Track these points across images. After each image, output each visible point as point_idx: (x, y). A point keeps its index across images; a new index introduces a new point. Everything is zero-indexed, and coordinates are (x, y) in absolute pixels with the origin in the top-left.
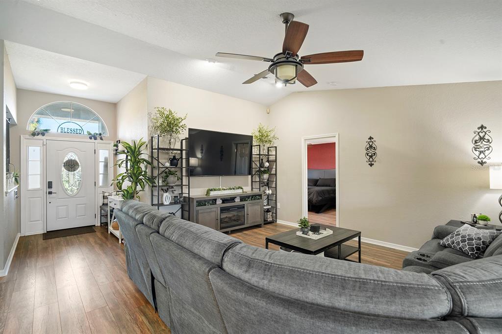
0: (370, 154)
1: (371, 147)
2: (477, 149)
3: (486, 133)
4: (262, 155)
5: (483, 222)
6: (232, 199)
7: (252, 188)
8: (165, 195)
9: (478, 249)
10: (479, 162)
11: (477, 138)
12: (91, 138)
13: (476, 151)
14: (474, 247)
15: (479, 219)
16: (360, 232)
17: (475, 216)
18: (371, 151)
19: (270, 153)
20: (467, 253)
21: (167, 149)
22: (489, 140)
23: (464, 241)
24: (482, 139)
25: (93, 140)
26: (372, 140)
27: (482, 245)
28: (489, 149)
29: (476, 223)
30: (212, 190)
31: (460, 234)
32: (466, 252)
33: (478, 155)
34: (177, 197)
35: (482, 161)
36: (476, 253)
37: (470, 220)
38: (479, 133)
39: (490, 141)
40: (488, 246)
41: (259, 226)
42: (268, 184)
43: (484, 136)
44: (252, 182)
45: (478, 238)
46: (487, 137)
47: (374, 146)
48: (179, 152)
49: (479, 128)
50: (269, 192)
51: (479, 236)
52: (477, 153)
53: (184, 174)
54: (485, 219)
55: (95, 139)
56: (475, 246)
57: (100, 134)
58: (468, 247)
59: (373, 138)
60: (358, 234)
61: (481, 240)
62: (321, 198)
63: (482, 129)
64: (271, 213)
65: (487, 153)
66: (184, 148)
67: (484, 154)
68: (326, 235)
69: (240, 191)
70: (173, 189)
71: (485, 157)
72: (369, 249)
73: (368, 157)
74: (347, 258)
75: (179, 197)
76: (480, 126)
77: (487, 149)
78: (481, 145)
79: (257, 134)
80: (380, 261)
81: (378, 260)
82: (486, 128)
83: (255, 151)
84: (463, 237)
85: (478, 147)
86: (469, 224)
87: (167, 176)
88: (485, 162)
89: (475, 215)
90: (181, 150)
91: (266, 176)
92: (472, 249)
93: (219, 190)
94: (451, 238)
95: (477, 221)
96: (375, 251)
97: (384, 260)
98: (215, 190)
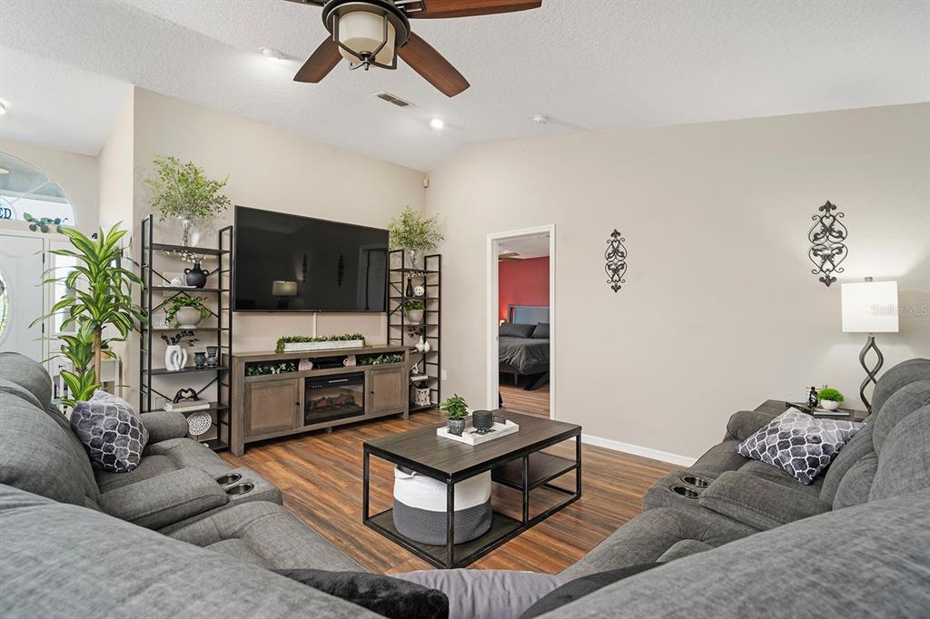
0: (613, 267)
1: (616, 251)
2: (819, 253)
3: (835, 219)
4: (408, 271)
5: (829, 402)
6: (337, 360)
7: (389, 339)
8: (171, 348)
9: (814, 463)
10: (822, 279)
11: (818, 229)
12: (33, 228)
13: (816, 255)
14: (806, 458)
15: (821, 398)
16: (580, 428)
17: (813, 391)
18: (617, 260)
19: (429, 269)
20: (791, 473)
21: (179, 249)
22: (840, 233)
23: (784, 445)
24: (828, 230)
25: (39, 233)
26: (619, 238)
27: (822, 455)
28: (841, 251)
29: (815, 404)
30: (289, 341)
31: (776, 430)
32: (789, 469)
33: (819, 264)
34: (203, 354)
35: (828, 277)
36: (810, 472)
37: (803, 398)
38: (822, 219)
39: (844, 235)
40: (834, 457)
41: (396, 417)
42: (423, 331)
43: (832, 224)
44: (389, 325)
45: (815, 438)
46: (837, 227)
47: (621, 249)
48: (215, 257)
49: (821, 209)
50: (422, 346)
51: (816, 434)
52: (818, 260)
53: (226, 305)
54: (833, 396)
55: (45, 230)
56: (808, 456)
57: (57, 221)
58: (792, 458)
59: (619, 234)
60: (577, 431)
61: (820, 442)
62: (535, 360)
63: (828, 211)
64: (428, 390)
65: (837, 259)
66: (226, 247)
67: (832, 262)
68: (502, 435)
69: (359, 344)
70: (192, 338)
71: (834, 267)
72: (606, 461)
73: (611, 273)
74: (550, 483)
75: (207, 355)
76: (823, 204)
77: (837, 251)
78: (826, 244)
79: (401, 228)
80: (625, 488)
81: (620, 487)
82: (834, 208)
83: (395, 262)
84: (784, 435)
85: (820, 247)
86: (798, 407)
87: (177, 309)
88: (834, 279)
89: (813, 388)
90: (219, 253)
91: (416, 315)
92: (801, 464)
93: (308, 340)
94: (759, 439)
95: (817, 401)
96: (618, 466)
97: (632, 487)
98: (297, 340)
